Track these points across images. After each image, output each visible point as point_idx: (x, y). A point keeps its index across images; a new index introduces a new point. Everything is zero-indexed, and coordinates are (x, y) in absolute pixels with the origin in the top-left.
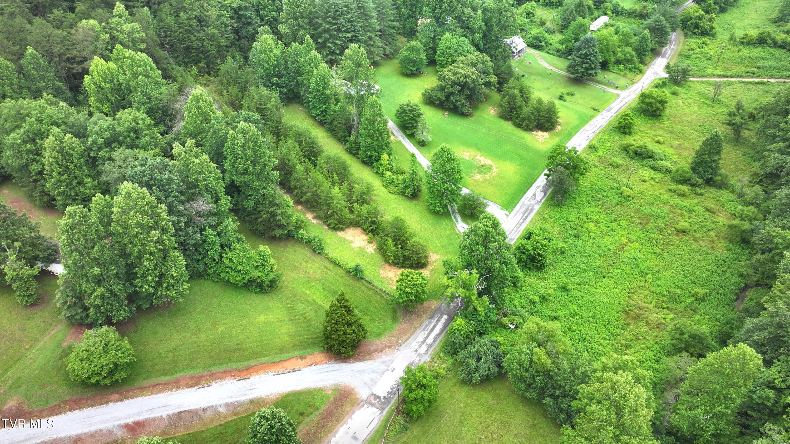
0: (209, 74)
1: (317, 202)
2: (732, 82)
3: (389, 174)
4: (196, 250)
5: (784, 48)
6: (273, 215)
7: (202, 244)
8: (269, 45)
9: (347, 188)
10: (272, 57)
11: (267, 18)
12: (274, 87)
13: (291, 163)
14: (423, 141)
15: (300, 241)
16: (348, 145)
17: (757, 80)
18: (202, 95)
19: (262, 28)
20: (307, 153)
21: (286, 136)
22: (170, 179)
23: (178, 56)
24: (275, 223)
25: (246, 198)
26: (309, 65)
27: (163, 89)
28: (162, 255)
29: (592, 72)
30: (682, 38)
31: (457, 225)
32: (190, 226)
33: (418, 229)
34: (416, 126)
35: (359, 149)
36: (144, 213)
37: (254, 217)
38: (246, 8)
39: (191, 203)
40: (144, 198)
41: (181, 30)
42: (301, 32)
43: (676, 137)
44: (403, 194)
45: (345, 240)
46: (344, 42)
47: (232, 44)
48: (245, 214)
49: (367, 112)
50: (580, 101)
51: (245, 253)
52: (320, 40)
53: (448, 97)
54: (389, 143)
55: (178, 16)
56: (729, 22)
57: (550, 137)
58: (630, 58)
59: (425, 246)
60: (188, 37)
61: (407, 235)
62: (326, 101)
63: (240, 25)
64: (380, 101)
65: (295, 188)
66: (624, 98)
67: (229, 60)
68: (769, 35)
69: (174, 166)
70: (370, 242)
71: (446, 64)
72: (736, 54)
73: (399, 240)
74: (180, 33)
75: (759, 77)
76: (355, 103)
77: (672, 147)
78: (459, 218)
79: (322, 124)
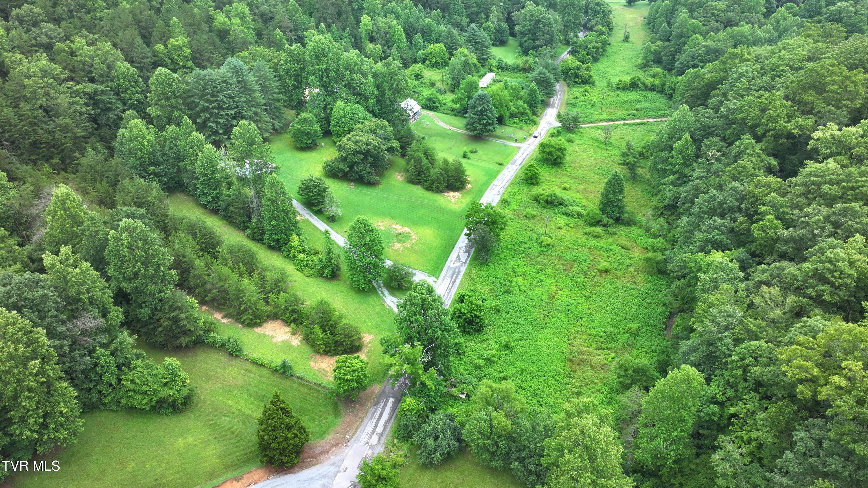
0: (66, 170)
1: (224, 298)
2: (618, 125)
3: (301, 256)
4: (86, 377)
5: (654, 91)
6: (176, 320)
7: (92, 369)
8: (141, 131)
9: (258, 278)
10: (146, 143)
11: (130, 102)
12: (151, 177)
13: (187, 260)
14: (333, 216)
15: (212, 346)
16: (249, 231)
17: (638, 121)
18: (68, 194)
19: (127, 112)
20: (204, 245)
21: (176, 229)
22: (45, 296)
23: (22, 154)
24: (179, 330)
25: (140, 306)
26: (191, 148)
27: (12, 193)
28: (45, 390)
29: (491, 127)
30: (566, 88)
31: (385, 299)
32: (75, 350)
33: (344, 310)
34: (323, 202)
35: (263, 233)
36: (17, 341)
37: (151, 327)
39: (75, 321)
40: (14, 324)
41: (23, 123)
42: (176, 114)
43: (580, 182)
44: (321, 275)
45: (265, 336)
46: (227, 120)
47: (91, 134)
48: (139, 325)
49: (268, 192)
50: (484, 158)
51: (149, 370)
52: (199, 121)
53: (351, 167)
54: (296, 223)
55: (17, 107)
56: (603, 70)
57: (463, 197)
58: (523, 111)
59: (356, 328)
60: (34, 130)
61: (335, 318)
62: (216, 185)
63: (98, 111)
64: (280, 179)
65: (197, 286)
66: (525, 150)
67: (90, 152)
68: (639, 79)
69: (46, 280)
70: (294, 334)
71: (343, 133)
72: (615, 99)
73: (327, 325)
74: (23, 126)
75: (639, 118)
76: (251, 185)
77: (578, 191)
78: (386, 293)
79: (214, 212)
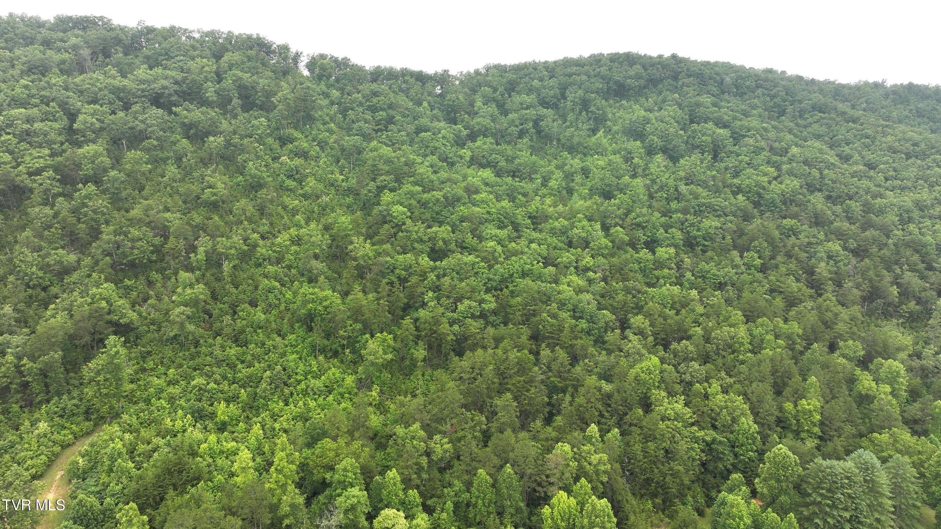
0: (663, 511)
11: (742, 457)
23: (635, 485)
38: (720, 442)
41: (646, 460)
60: (651, 468)
63: (710, 457)
